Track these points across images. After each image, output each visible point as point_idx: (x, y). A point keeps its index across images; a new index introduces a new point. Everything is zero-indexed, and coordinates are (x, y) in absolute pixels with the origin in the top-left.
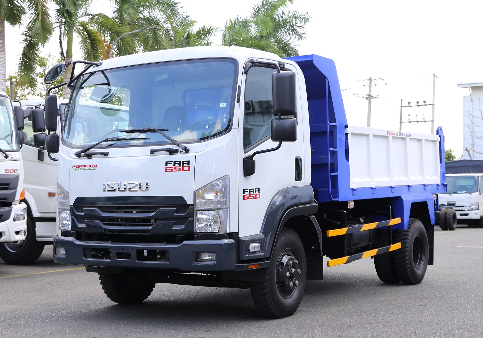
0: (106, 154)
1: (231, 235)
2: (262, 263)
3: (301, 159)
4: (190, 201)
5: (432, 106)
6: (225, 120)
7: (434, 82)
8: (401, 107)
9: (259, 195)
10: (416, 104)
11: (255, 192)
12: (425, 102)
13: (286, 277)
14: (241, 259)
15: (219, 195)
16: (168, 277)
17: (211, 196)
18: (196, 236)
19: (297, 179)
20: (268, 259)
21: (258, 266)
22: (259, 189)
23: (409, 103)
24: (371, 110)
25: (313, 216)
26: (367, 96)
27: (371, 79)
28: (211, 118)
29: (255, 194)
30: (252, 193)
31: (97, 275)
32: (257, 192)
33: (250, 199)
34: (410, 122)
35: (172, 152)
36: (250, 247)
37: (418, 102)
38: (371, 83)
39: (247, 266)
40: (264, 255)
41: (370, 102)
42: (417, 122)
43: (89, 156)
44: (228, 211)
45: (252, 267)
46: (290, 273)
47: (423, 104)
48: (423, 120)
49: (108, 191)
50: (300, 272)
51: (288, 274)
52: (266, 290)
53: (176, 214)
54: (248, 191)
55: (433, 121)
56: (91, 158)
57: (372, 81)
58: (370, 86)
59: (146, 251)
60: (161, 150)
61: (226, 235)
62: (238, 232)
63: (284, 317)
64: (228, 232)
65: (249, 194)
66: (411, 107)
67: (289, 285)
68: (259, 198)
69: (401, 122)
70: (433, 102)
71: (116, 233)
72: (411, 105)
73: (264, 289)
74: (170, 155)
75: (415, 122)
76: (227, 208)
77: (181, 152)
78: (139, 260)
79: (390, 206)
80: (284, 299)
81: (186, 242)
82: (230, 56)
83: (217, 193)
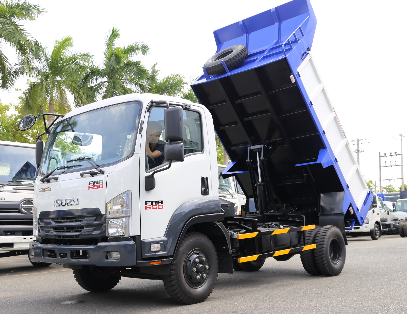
0: (57, 179)
1: (134, 238)
2: (164, 260)
3: (207, 178)
4: (103, 212)
5: (400, 155)
6: (130, 148)
7: (401, 140)
8: (379, 157)
9: (162, 206)
10: (390, 155)
11: (158, 203)
12: (396, 153)
13: (193, 271)
14: (143, 257)
15: (123, 206)
16: (121, 272)
17: (117, 207)
18: (108, 239)
19: (203, 193)
20: (171, 257)
21: (161, 262)
22: (162, 201)
23: (385, 154)
24: (359, 160)
25: (221, 223)
26: (357, 151)
27: (358, 140)
28: (120, 147)
29: (157, 205)
30: (154, 204)
31: (71, 271)
32: (160, 204)
33: (152, 209)
34: (386, 167)
35: (93, 174)
36: (152, 247)
37: (391, 153)
38: (358, 142)
39: (149, 263)
40: (167, 254)
41: (358, 155)
42: (392, 166)
43: (48, 181)
44: (131, 218)
45: (154, 263)
46: (197, 268)
47: (395, 154)
48: (395, 165)
49: (56, 206)
50: (208, 268)
51: (195, 269)
52: (173, 282)
53: (95, 222)
54: (150, 203)
55: (402, 165)
56: (49, 183)
57: (359, 141)
58: (358, 144)
59: (81, 251)
60: (87, 173)
61: (130, 238)
62: (141, 235)
63: (194, 304)
64: (131, 235)
65: (151, 205)
66: (386, 156)
67: (196, 278)
68: (163, 208)
69: (380, 167)
70: (401, 153)
71: (61, 238)
72: (386, 155)
73: (172, 281)
74: (93, 176)
75: (390, 166)
76: (129, 216)
77: (99, 174)
78: (72, 259)
79: (304, 216)
80: (193, 289)
81: (100, 244)
82: (138, 100)
83: (122, 205)
